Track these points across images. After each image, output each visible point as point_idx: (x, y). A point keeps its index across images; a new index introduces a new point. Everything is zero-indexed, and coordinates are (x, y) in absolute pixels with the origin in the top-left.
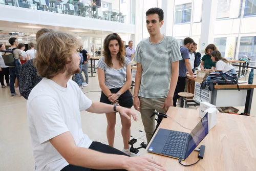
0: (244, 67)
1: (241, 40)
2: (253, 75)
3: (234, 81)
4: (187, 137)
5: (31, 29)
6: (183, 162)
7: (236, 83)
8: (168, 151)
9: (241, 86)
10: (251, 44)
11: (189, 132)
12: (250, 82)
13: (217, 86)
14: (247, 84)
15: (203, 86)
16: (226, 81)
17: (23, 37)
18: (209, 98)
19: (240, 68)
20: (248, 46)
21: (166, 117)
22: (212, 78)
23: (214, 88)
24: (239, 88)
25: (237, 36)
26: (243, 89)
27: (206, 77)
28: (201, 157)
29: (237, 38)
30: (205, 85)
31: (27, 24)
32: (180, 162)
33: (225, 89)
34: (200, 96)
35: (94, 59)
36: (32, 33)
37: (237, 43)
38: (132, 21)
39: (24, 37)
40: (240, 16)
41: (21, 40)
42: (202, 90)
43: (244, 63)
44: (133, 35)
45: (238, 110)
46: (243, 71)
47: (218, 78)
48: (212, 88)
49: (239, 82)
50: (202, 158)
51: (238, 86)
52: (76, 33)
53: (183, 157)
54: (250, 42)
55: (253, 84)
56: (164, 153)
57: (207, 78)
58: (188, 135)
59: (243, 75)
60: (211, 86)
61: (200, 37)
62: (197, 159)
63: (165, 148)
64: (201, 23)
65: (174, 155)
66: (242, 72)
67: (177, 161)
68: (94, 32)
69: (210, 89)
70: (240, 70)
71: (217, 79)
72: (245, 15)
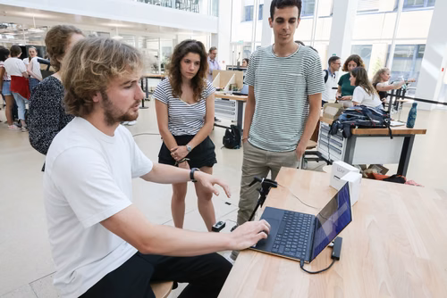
0: (398, 96)
1: (396, 50)
2: (415, 114)
3: (385, 123)
4: (313, 222)
5: (31, 18)
6: (307, 267)
7: (388, 125)
8: (282, 247)
9: (395, 131)
10: (411, 57)
11: (315, 213)
12: (410, 124)
13: (356, 130)
14: (405, 128)
15: (333, 130)
16: (372, 123)
17: (15, 32)
18: (343, 149)
19: (391, 99)
20: (406, 61)
21: (276, 187)
22: (348, 117)
23: (351, 134)
24: (391, 135)
25: (390, 43)
26: (399, 135)
27: (338, 114)
28: (335, 258)
29: (390, 47)
30: (338, 127)
31: (23, 9)
32: (302, 267)
33: (370, 136)
34: (328, 146)
35: (147, 78)
36: (32, 26)
37: (388, 55)
38: (213, 9)
39: (18, 33)
40: (396, 8)
41: (13, 37)
42: (332, 137)
43: (399, 91)
44: (214, 35)
45: (387, 170)
46: (396, 104)
47: (359, 116)
48: (348, 133)
49: (392, 123)
50: (338, 259)
51: (390, 131)
52: (113, 29)
53: (307, 258)
54: (409, 53)
55: (415, 127)
56: (275, 250)
57: (341, 117)
58: (313, 219)
59: (396, 109)
60: (347, 129)
61: (328, 43)
62: (329, 261)
63: (278, 242)
64: (331, 18)
65: (292, 254)
66: (394, 105)
67: (298, 265)
68: (145, 28)
69: (344, 135)
70: (391, 101)
71: (357, 118)
72: (405, 7)
